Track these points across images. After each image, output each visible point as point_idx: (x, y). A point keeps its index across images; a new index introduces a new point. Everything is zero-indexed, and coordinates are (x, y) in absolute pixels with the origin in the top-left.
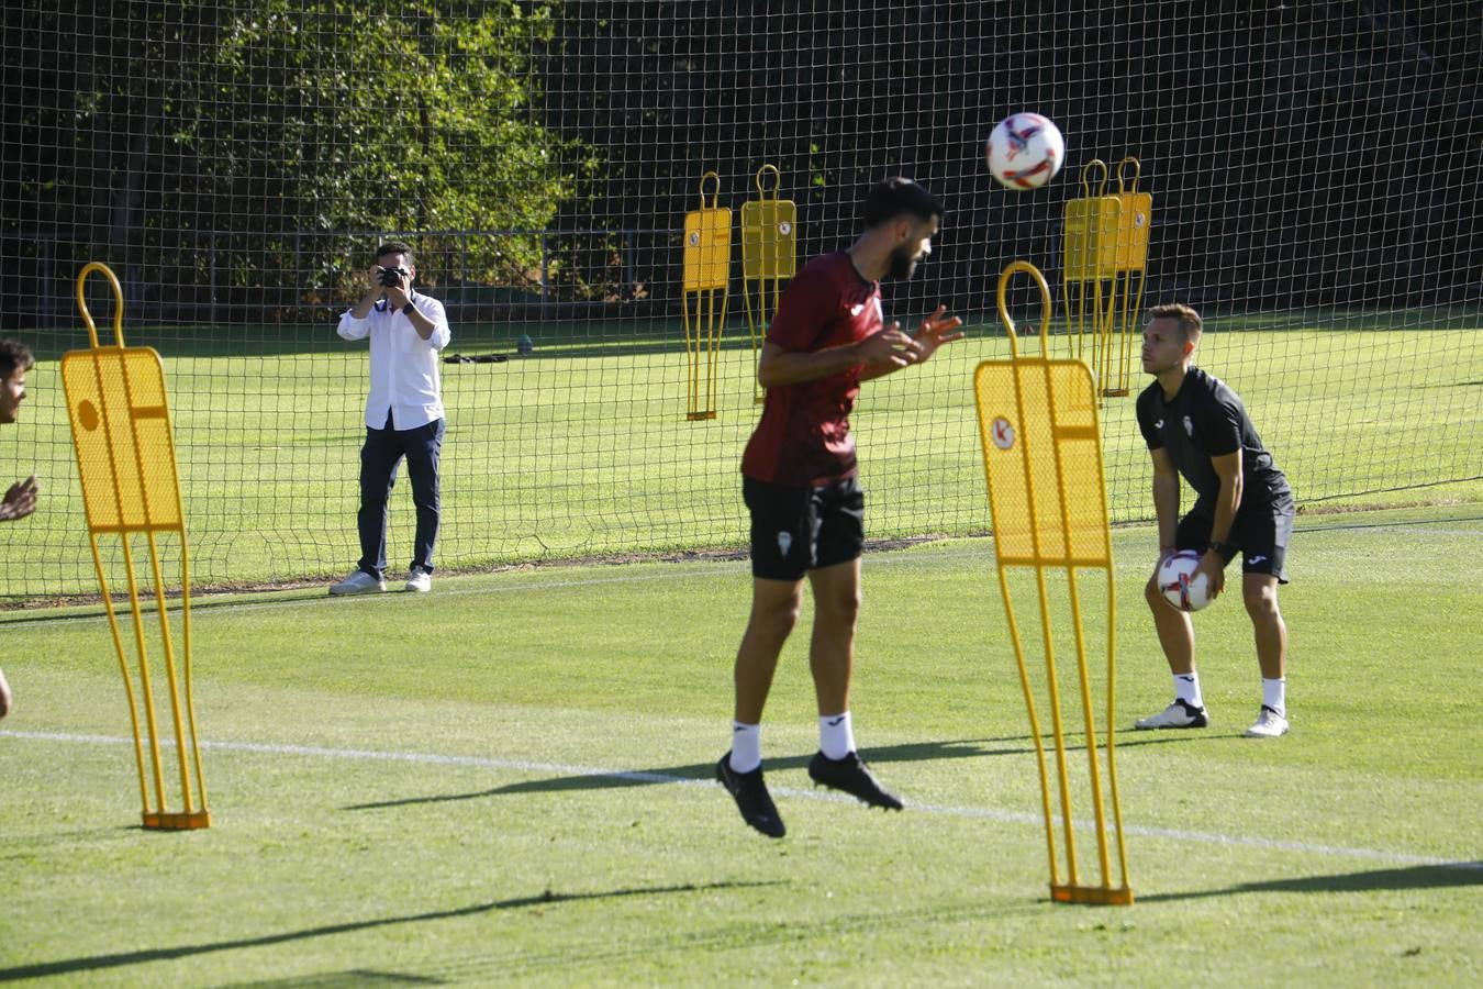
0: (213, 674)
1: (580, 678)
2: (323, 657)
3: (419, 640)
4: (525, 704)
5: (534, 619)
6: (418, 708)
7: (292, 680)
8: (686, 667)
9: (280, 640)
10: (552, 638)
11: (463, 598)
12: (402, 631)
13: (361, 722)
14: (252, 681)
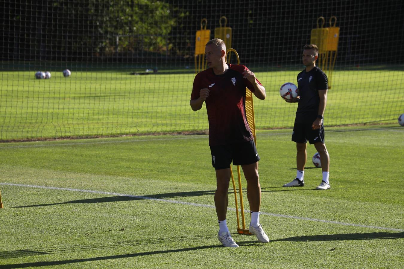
0: (22, 164)
1: (129, 168)
2: (56, 160)
3: (86, 156)
4: (110, 175)
5: (122, 151)
6: (78, 175)
7: (44, 167)
8: (162, 166)
9: (45, 155)
10: (125, 156)
11: (105, 144)
12: (82, 153)
13: (60, 179)
14: (32, 167)
